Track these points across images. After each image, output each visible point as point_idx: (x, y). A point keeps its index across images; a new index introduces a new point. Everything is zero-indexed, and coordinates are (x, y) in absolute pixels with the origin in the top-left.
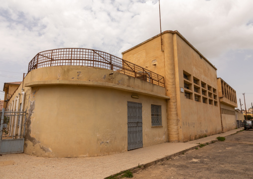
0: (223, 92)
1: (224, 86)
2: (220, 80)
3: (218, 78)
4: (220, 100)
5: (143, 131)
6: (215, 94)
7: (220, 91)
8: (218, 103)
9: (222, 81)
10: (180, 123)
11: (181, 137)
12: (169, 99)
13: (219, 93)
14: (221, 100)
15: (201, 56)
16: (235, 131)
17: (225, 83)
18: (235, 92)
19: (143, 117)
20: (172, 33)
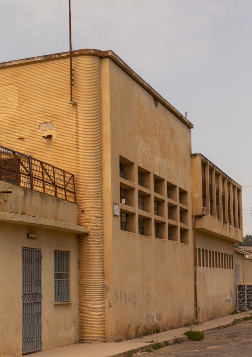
0: (204, 197)
1: (208, 176)
2: (198, 161)
3: (195, 155)
4: (194, 224)
5: (42, 313)
6: (184, 207)
7: (198, 195)
8: (190, 234)
9: (205, 163)
10: (110, 296)
11: (112, 328)
12: (87, 234)
13: (194, 201)
14: (200, 225)
15: (157, 99)
16: (230, 320)
17: (213, 168)
18: (239, 191)
19: (42, 281)
20: (100, 56)
